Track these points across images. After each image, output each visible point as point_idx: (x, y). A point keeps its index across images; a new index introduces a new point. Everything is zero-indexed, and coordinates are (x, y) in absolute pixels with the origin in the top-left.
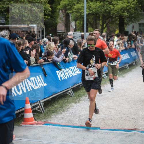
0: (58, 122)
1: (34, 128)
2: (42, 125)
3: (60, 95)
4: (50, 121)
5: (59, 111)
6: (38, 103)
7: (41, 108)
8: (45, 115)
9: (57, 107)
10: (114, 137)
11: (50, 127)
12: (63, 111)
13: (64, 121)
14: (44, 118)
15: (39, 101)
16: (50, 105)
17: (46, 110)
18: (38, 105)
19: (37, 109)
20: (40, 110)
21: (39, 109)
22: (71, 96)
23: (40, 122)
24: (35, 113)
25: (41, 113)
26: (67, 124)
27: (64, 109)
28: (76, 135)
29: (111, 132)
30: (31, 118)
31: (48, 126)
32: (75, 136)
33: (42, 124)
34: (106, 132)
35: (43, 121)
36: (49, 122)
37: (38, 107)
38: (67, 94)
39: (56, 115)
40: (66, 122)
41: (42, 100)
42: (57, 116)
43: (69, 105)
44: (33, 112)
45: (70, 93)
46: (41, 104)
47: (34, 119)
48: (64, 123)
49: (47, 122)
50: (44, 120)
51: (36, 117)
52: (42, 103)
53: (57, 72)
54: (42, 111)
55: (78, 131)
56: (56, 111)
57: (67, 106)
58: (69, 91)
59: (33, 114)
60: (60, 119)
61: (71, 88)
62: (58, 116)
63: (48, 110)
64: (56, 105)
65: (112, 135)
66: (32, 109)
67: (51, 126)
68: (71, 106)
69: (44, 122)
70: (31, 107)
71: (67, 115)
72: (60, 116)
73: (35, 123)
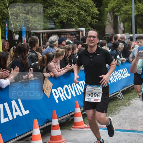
1: (85, 132)
5: (109, 114)
12: (113, 115)
22: (121, 100)
24: (85, 117)
27: (114, 112)
30: (81, 122)
32: (126, 140)
36: (100, 126)
38: (116, 97)
40: (116, 126)
43: (118, 108)
44: (83, 115)
45: (119, 96)
47: (84, 122)
51: (86, 121)
55: (129, 135)
58: (118, 94)
59: (83, 118)
61: (120, 91)
66: (82, 112)
67: (101, 130)
70: (81, 111)
71: (117, 118)
73: (86, 127)
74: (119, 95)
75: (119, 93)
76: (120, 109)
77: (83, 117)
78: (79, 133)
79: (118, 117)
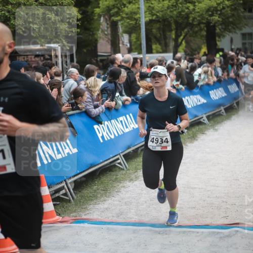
0: (100, 218)
1: (57, 230)
2: (71, 223)
3: (103, 168)
4: (85, 215)
5: (102, 196)
6: (64, 184)
7: (69, 193)
8: (76, 205)
9: (98, 189)
10: (198, 241)
11: (84, 227)
12: (109, 197)
13: (110, 215)
14: (75, 211)
15: (65, 181)
16: (85, 186)
17: (79, 195)
18: (63, 187)
19: (62, 195)
20: (67, 196)
21: (65, 194)
22: (123, 169)
23: (67, 218)
24: (58, 203)
25: (69, 201)
26: (115, 219)
27: (110, 193)
28: (131, 239)
29: (193, 232)
30: (51, 212)
31: (82, 225)
32: (129, 241)
33: (71, 221)
34: (184, 232)
35: (73, 216)
36: (84, 217)
37: (63, 191)
38: (115, 166)
39: (96, 204)
40: (113, 217)
41: (70, 178)
42: (97, 206)
43: (118, 185)
44: (53, 200)
45: (120, 163)
46: (69, 185)
47: (57, 212)
48: (110, 219)
49: (79, 218)
50: (74, 214)
51: (60, 210)
52: (70, 183)
53: (96, 127)
54: (71, 199)
55: (134, 232)
56: (96, 197)
57: (115, 187)
58: (118, 159)
59: (54, 205)
60: (103, 212)
61: (122, 155)
62: (100, 205)
63: (82, 196)
64: (96, 186)
65: (196, 236)
66: (51, 195)
67: (86, 225)
68: (122, 187)
69: (74, 218)
70: (50, 192)
71: (115, 203)
72: (102, 206)
73: (59, 220)
74: (119, 161)
75: (120, 158)
76: (120, 186)
77: (54, 203)
78: (46, 231)
79: (116, 200)
